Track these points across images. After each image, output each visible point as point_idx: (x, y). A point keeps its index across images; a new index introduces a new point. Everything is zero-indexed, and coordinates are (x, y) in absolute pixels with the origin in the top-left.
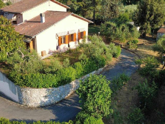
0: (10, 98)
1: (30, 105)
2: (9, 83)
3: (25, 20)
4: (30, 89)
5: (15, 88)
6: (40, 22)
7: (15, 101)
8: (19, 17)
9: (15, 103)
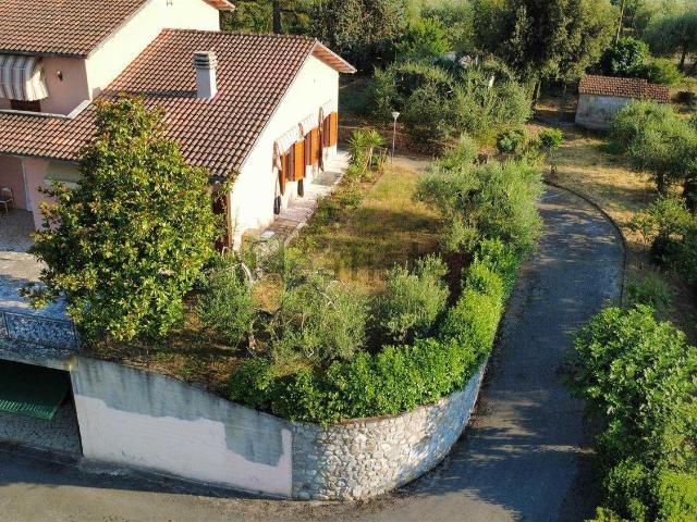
0: (224, 484)
1: (358, 493)
2: (229, 422)
3: (95, 90)
4: (369, 425)
5: (280, 438)
6: (192, 94)
7: (261, 492)
8: (61, 77)
9: (271, 502)
